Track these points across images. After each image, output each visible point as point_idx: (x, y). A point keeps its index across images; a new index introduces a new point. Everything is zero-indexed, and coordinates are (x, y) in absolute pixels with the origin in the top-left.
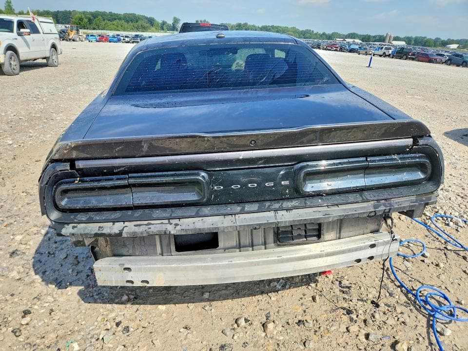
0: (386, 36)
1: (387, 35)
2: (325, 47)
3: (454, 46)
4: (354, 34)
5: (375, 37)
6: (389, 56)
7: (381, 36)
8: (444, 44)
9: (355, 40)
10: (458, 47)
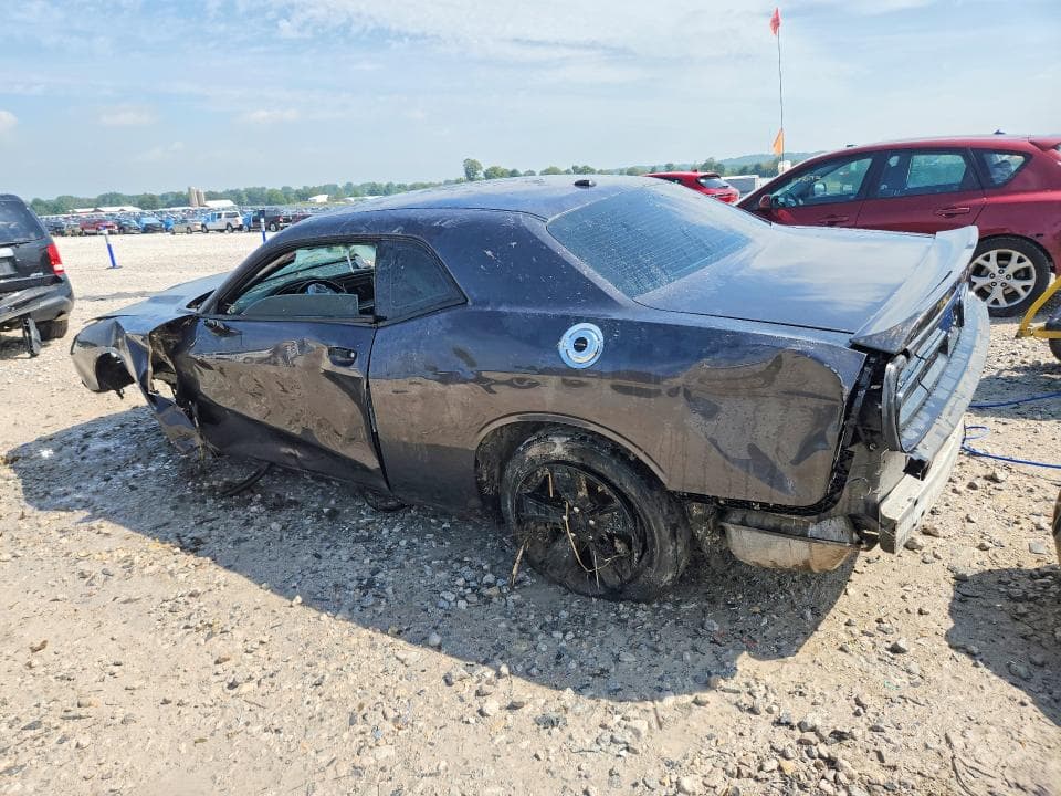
0: (190, 192)
1: (189, 189)
2: (78, 230)
3: (321, 198)
4: (116, 195)
5: (164, 197)
6: (240, 228)
7: (178, 195)
8: (304, 196)
9: (124, 208)
10: (328, 199)
